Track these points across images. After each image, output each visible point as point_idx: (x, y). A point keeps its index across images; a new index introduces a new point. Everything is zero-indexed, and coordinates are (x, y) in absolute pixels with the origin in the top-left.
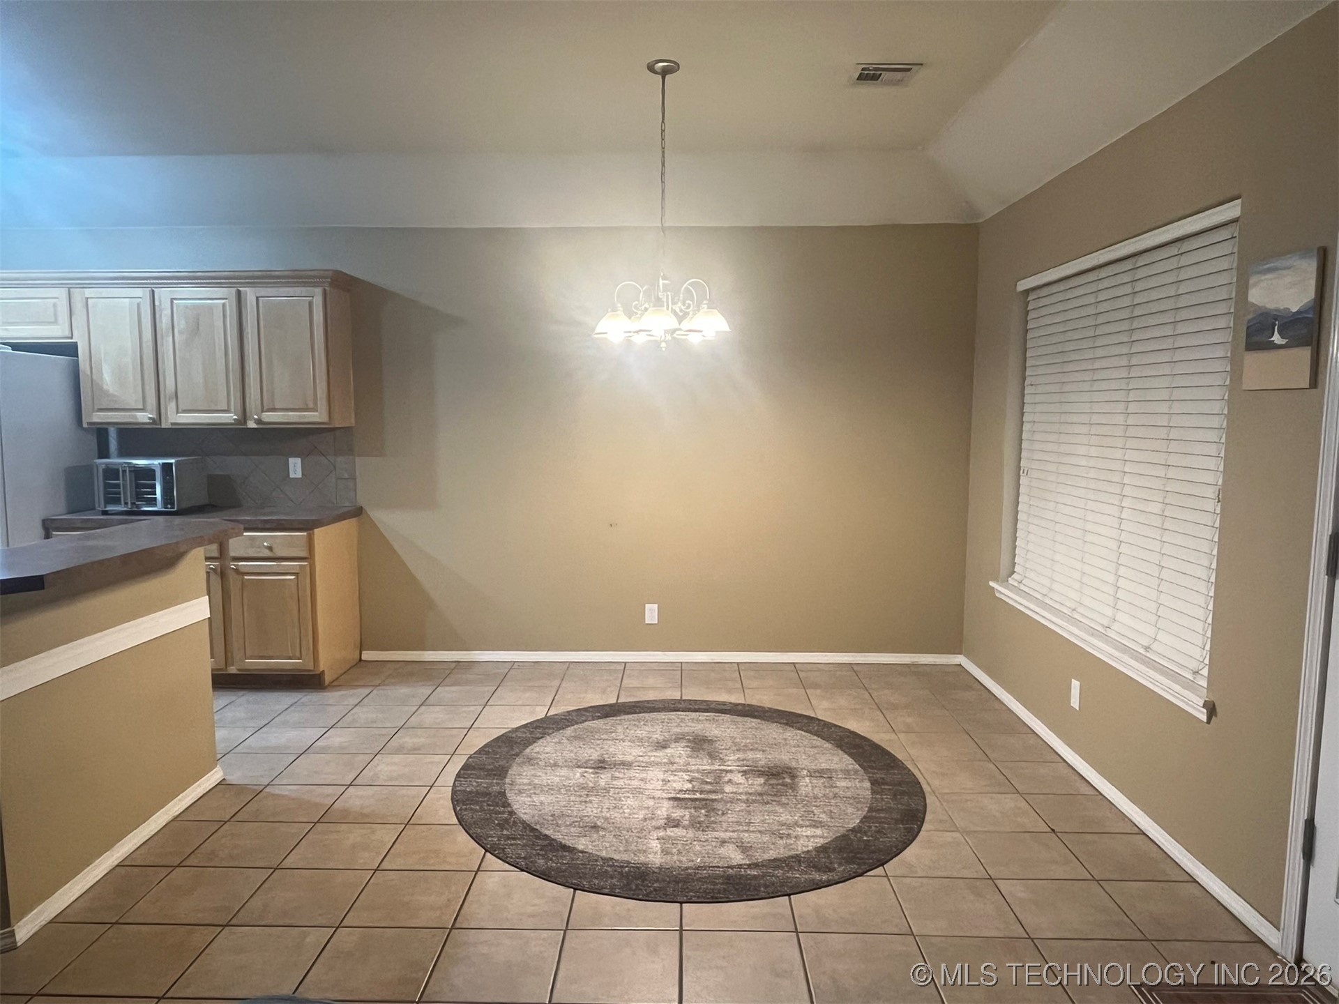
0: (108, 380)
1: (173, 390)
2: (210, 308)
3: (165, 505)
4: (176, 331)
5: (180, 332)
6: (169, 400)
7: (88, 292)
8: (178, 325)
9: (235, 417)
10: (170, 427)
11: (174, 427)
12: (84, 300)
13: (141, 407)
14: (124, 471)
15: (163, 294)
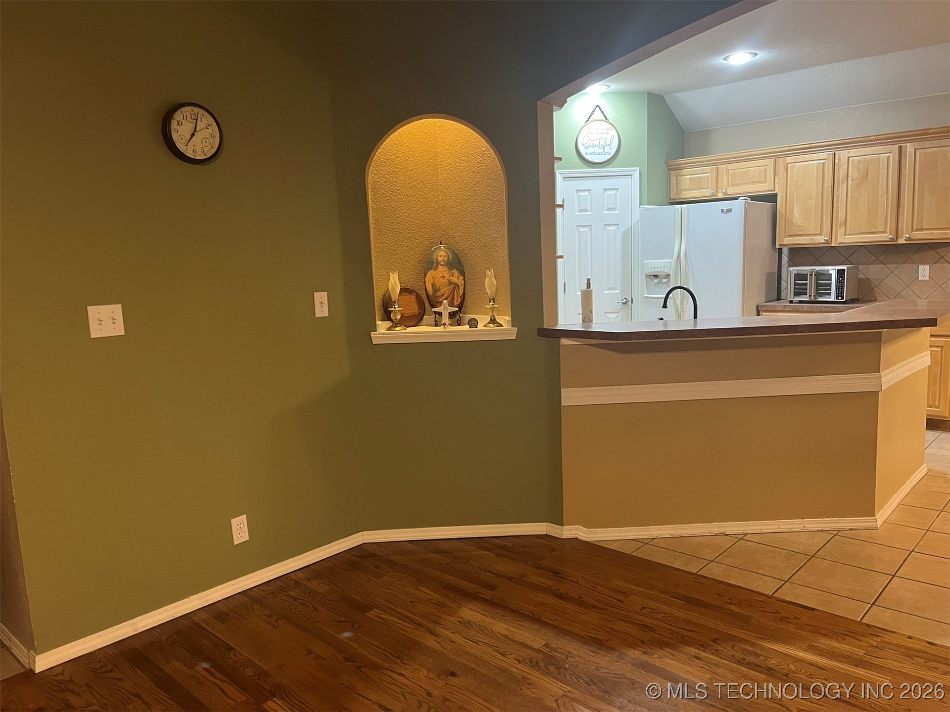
0: (797, 216)
1: (843, 220)
2: (879, 160)
3: (837, 297)
4: (850, 179)
5: (852, 180)
6: (840, 226)
7: (789, 159)
8: (852, 174)
9: (891, 236)
10: (838, 245)
11: (841, 245)
12: (786, 164)
13: (819, 233)
14: (811, 275)
15: (843, 155)
